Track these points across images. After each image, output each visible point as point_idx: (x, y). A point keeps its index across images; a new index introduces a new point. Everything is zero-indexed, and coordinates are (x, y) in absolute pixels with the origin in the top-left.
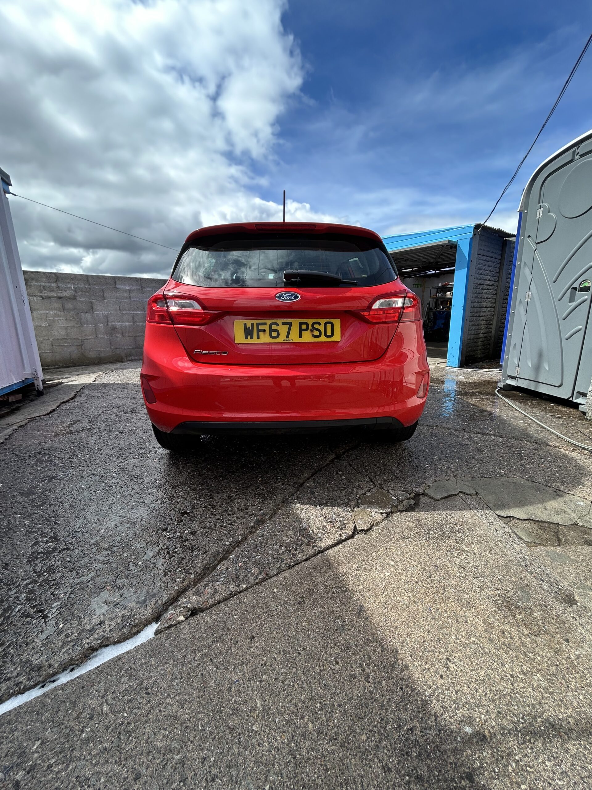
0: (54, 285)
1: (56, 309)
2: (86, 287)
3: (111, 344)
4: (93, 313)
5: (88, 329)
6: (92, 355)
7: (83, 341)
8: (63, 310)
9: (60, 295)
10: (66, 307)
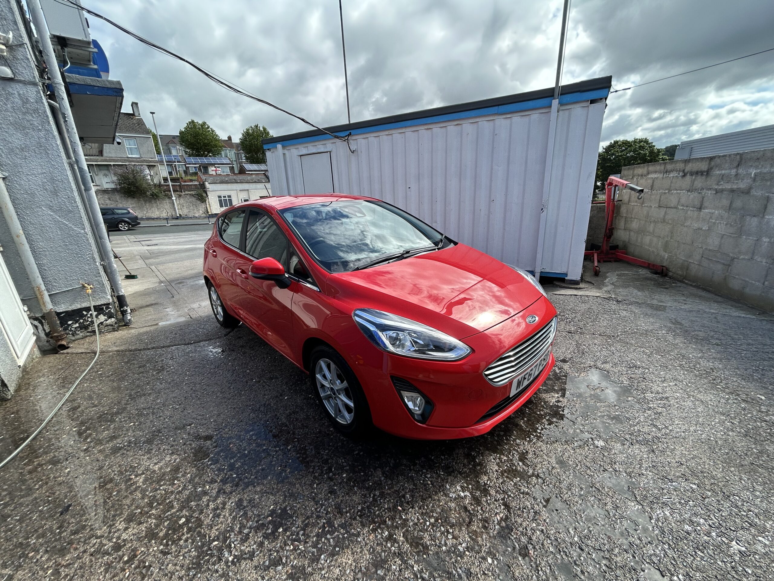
0: (733, 172)
1: (722, 207)
3: (766, 276)
4: (763, 217)
5: (747, 242)
6: (735, 284)
7: (733, 259)
8: (730, 209)
9: (735, 187)
10: (734, 205)
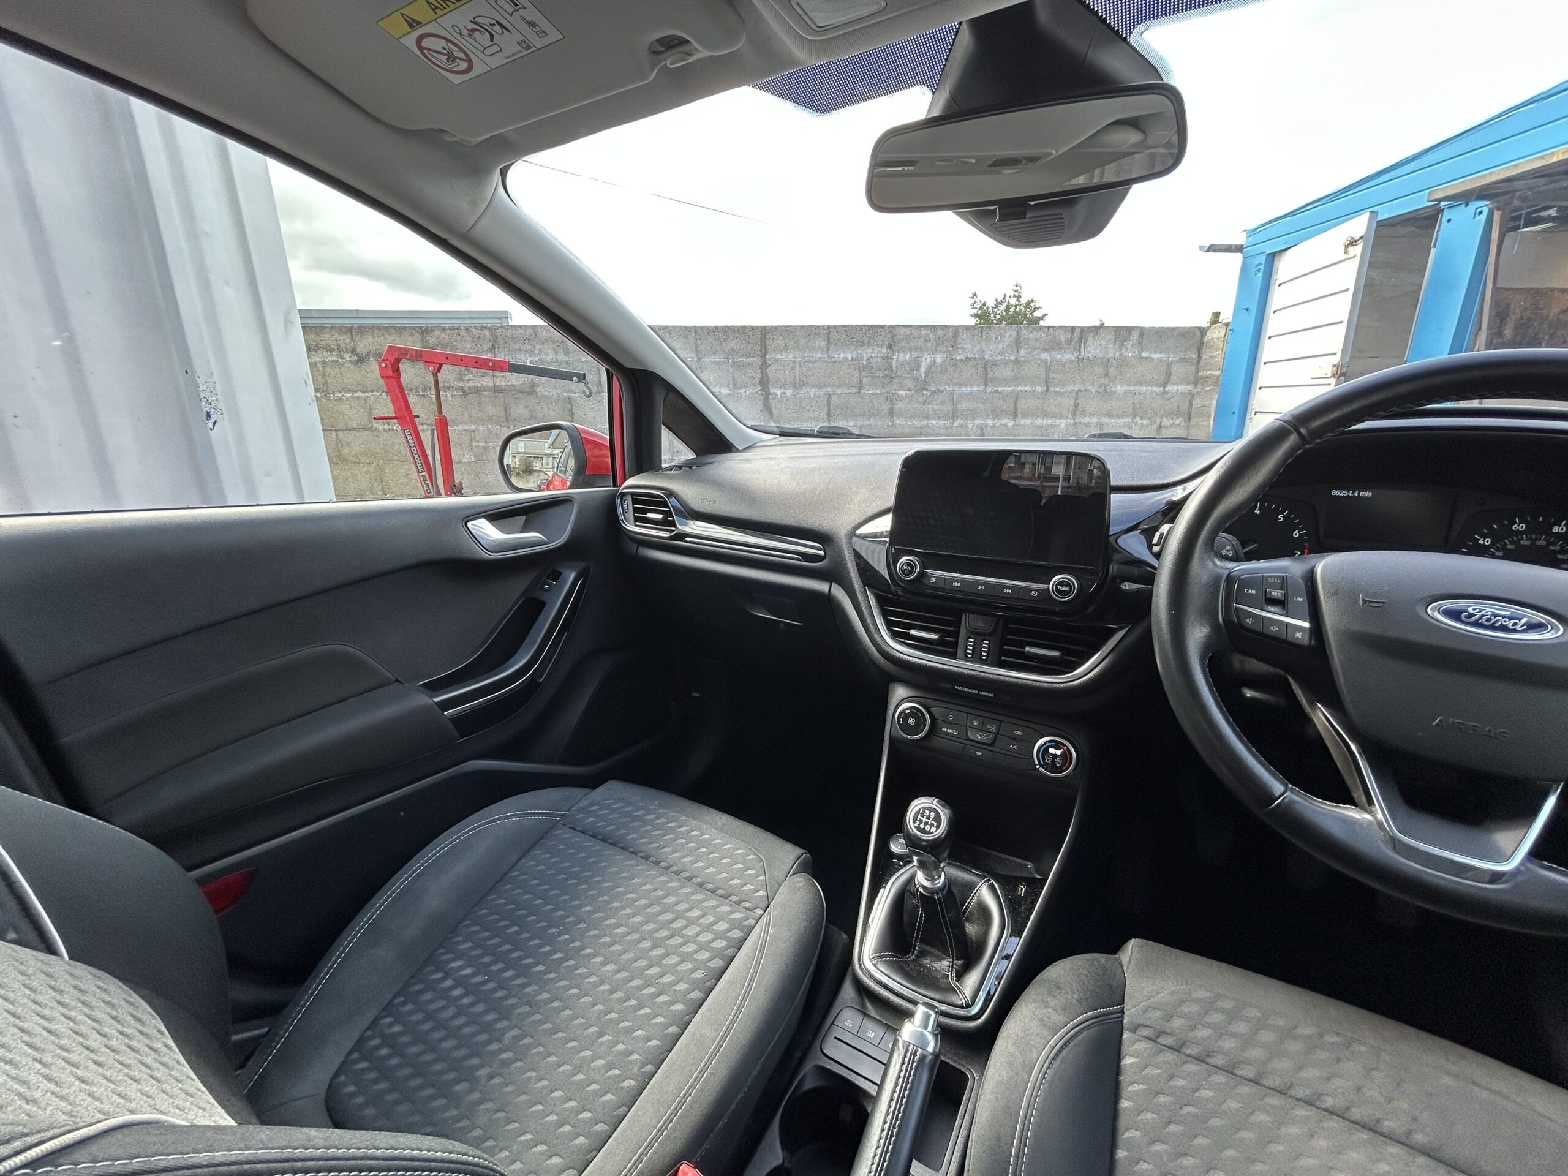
1: (490, 419)
2: (560, 358)
8: (507, 420)
10: (513, 414)
